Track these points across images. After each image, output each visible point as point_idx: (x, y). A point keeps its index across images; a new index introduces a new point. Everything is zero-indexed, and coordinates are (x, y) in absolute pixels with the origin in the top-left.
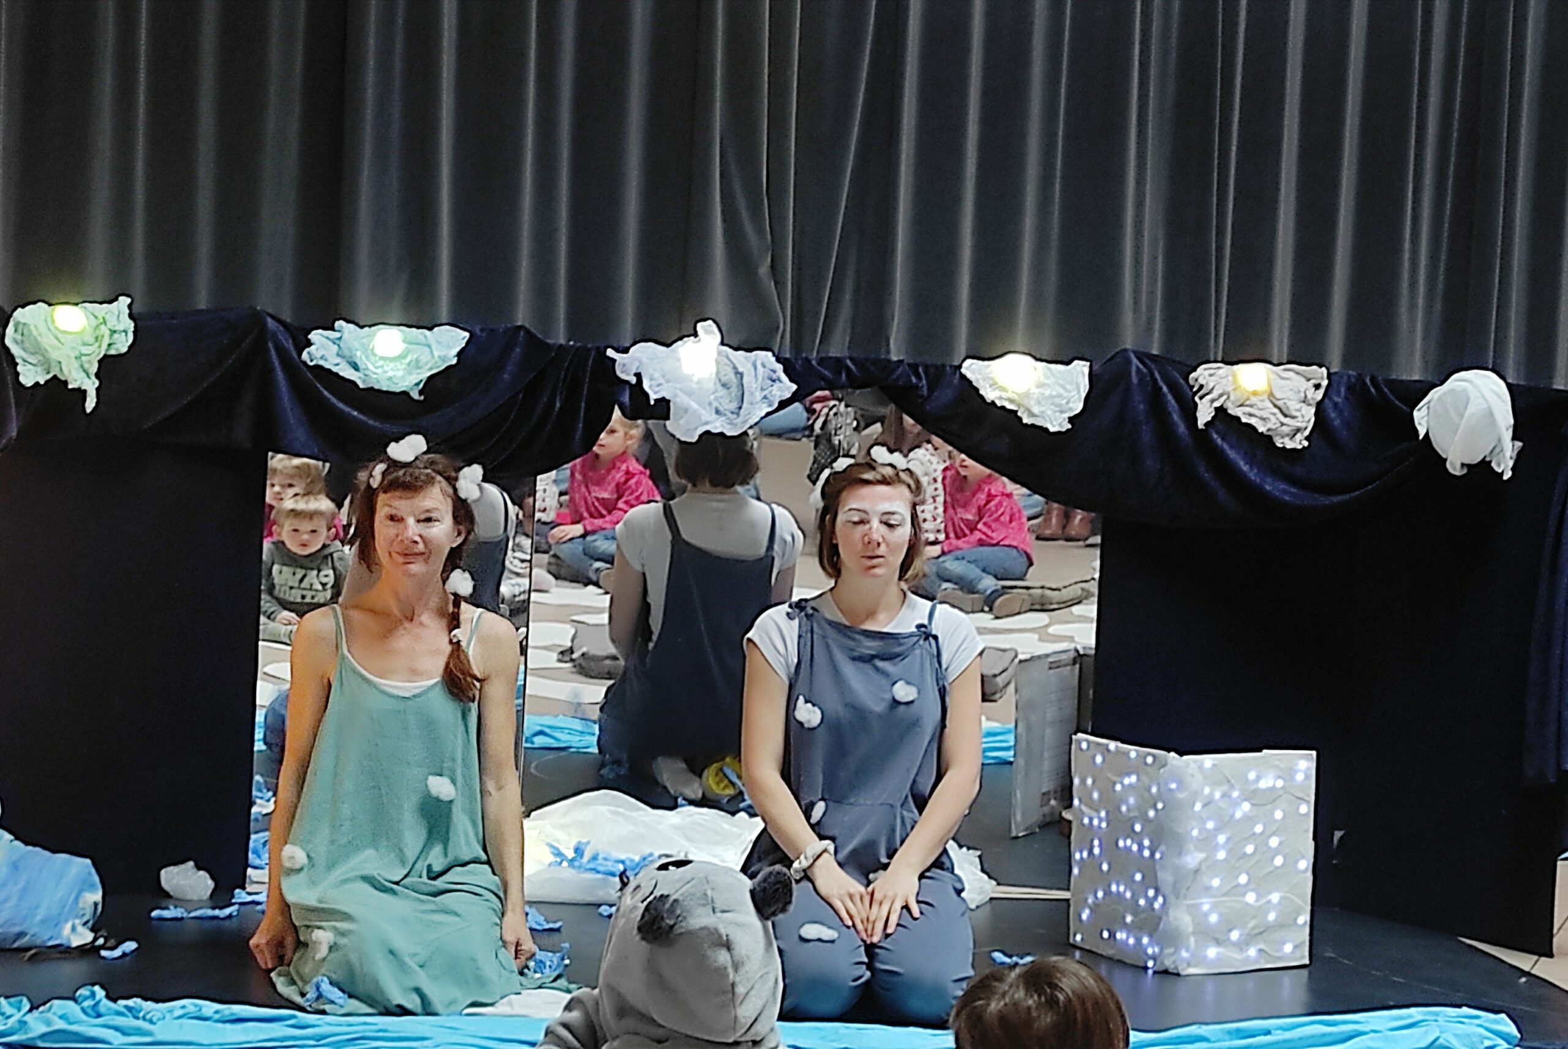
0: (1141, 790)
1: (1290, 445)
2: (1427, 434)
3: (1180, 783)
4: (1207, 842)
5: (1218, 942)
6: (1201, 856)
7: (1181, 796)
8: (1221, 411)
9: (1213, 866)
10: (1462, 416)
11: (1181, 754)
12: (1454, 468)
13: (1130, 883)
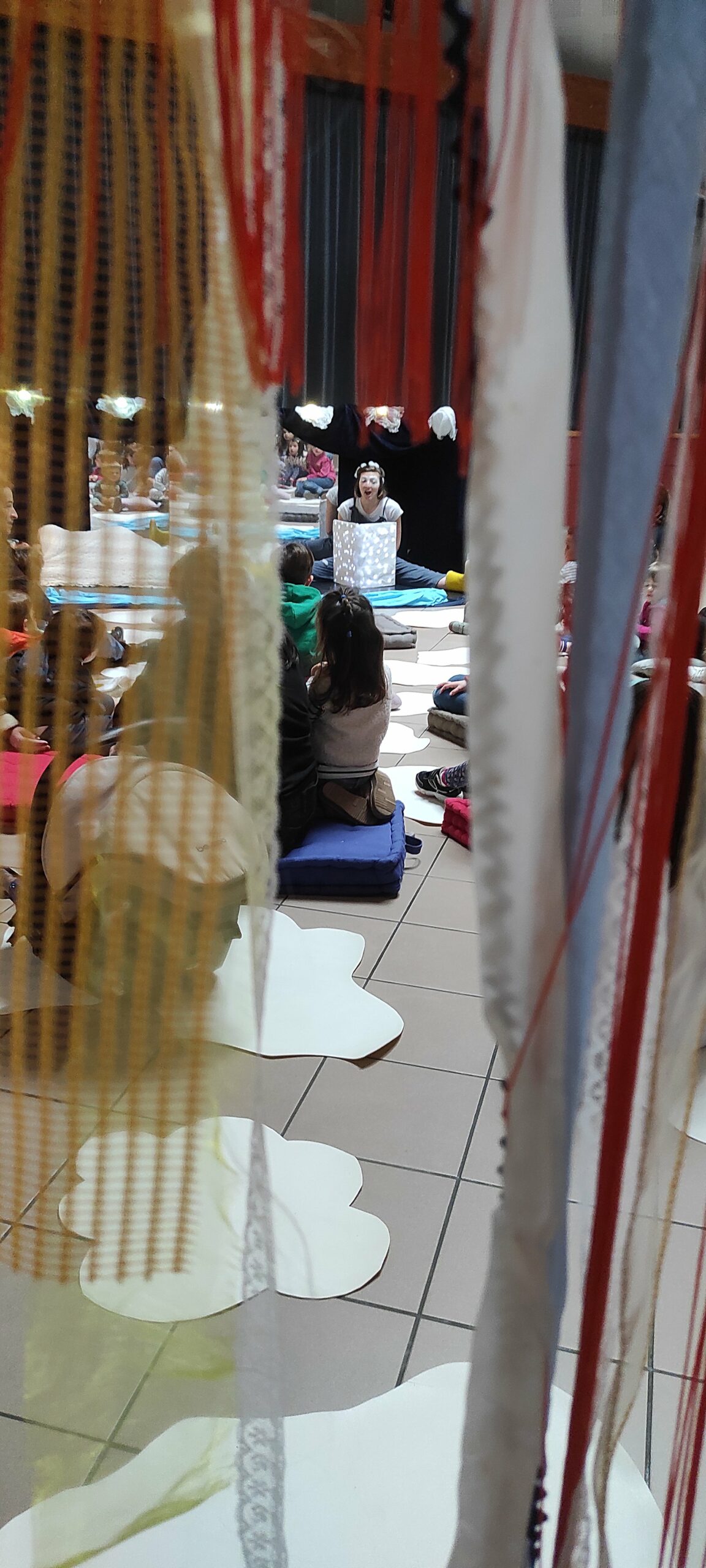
0: (350, 535)
1: (393, 431)
2: (432, 428)
3: (360, 532)
4: (367, 550)
5: (371, 579)
6: (366, 554)
7: (360, 536)
8: (373, 422)
9: (369, 557)
10: (441, 420)
11: (360, 523)
12: (439, 437)
13: (347, 563)
